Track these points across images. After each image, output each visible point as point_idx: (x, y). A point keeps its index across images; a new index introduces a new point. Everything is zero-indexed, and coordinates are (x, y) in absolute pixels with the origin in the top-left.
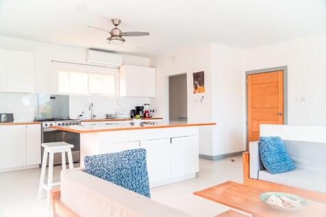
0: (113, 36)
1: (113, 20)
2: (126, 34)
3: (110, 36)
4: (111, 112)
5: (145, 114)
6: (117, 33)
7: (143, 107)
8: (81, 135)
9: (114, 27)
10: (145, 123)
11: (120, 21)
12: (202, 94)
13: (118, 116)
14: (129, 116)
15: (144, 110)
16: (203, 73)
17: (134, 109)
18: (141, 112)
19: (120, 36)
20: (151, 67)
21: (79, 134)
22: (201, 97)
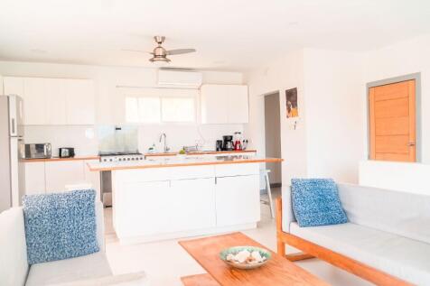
0: (156, 56)
1: (155, 38)
2: (170, 53)
3: (153, 56)
4: (190, 144)
5: (236, 146)
6: (160, 52)
7: (231, 137)
8: (112, 172)
9: (158, 45)
10: (236, 156)
11: (163, 38)
12: (296, 119)
13: (199, 148)
14: (214, 149)
15: (234, 140)
16: (295, 89)
17: (222, 139)
18: (229, 143)
19: (164, 56)
20: (244, 84)
21: (110, 171)
22: (293, 123)
